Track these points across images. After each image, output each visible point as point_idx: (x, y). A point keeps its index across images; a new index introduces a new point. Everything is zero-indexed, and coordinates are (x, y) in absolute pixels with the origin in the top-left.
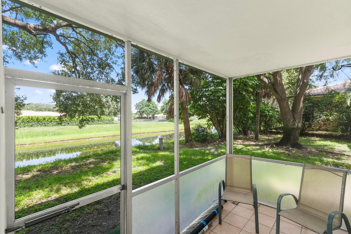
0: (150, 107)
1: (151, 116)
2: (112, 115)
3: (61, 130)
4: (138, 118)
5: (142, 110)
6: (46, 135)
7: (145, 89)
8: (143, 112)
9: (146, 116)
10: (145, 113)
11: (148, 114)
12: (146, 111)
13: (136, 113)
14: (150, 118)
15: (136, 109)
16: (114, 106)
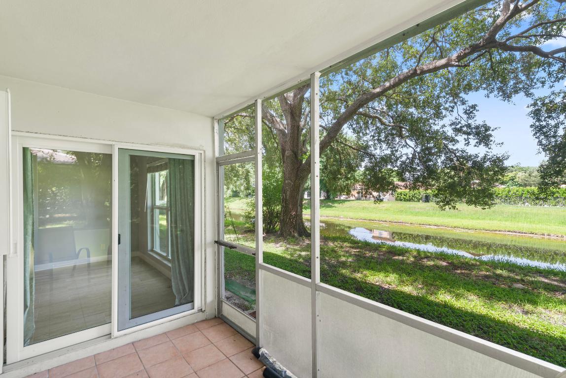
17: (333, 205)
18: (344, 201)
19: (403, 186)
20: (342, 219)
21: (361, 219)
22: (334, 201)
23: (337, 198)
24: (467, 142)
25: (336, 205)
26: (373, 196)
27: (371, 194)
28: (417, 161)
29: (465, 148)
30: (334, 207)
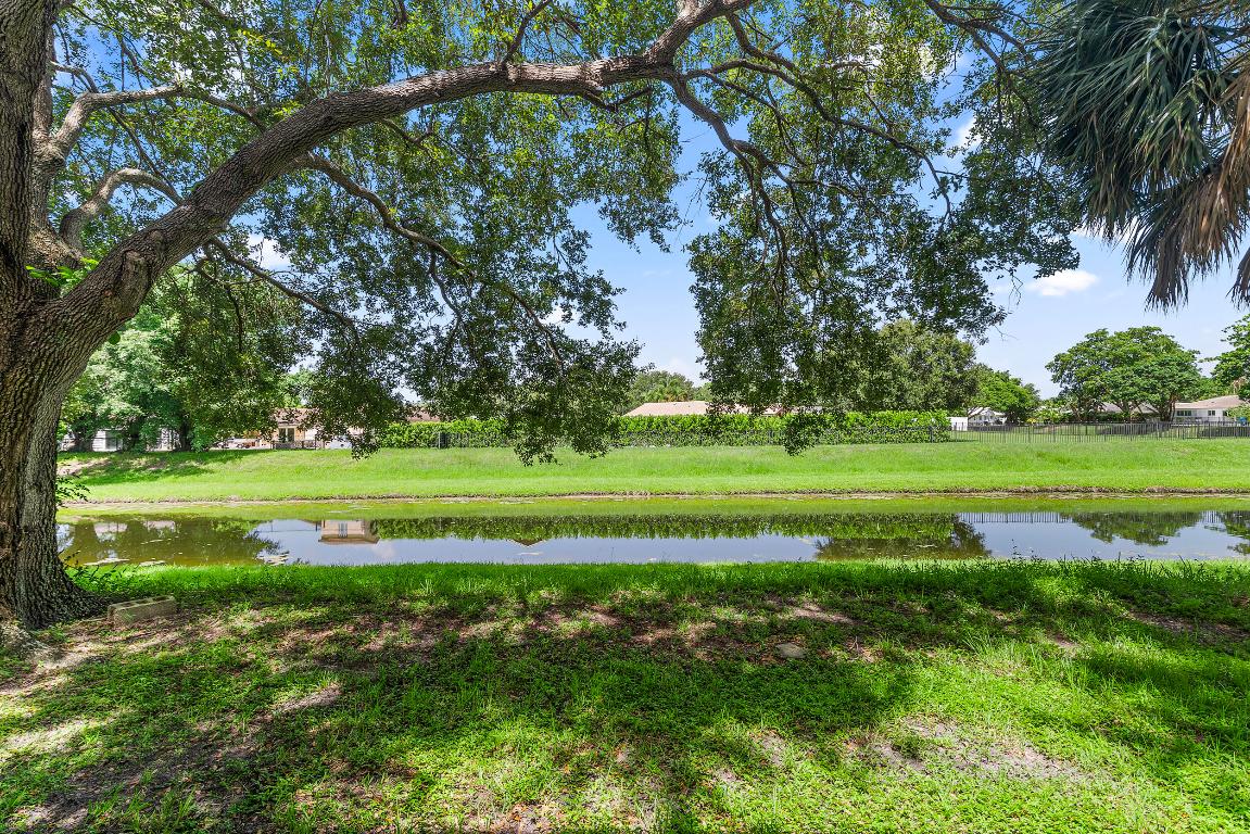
0: (1140, 365)
1: (1145, 408)
2: (938, 406)
3: (768, 459)
4: (1071, 420)
5: (1090, 384)
6: (729, 471)
7: (1133, 230)
8: (1100, 390)
9: (1118, 410)
10: (1113, 397)
11: (1125, 400)
12: (1116, 386)
13: (1056, 395)
14: (1142, 417)
15: (1055, 379)
16: (949, 369)
17: (203, 467)
18: (239, 454)
19: (427, 410)
20: (233, 504)
21: (293, 498)
22: (205, 455)
23: (216, 446)
24: (566, 313)
25: (212, 465)
26: (349, 438)
27: (344, 432)
28: (457, 348)
29: (562, 326)
30: (204, 471)
